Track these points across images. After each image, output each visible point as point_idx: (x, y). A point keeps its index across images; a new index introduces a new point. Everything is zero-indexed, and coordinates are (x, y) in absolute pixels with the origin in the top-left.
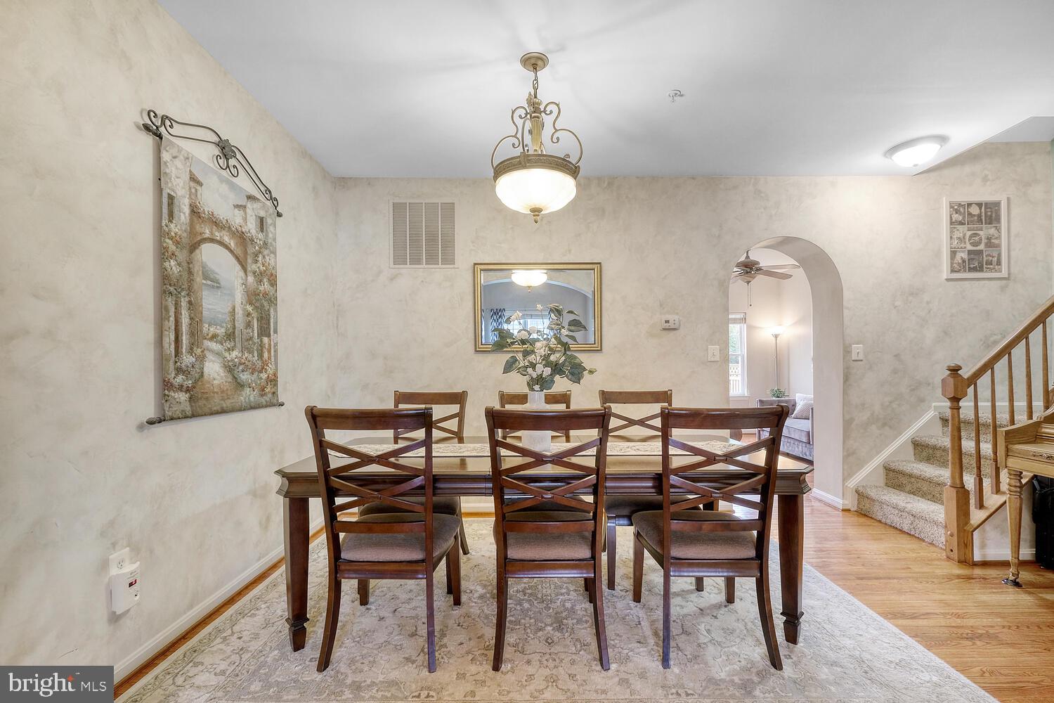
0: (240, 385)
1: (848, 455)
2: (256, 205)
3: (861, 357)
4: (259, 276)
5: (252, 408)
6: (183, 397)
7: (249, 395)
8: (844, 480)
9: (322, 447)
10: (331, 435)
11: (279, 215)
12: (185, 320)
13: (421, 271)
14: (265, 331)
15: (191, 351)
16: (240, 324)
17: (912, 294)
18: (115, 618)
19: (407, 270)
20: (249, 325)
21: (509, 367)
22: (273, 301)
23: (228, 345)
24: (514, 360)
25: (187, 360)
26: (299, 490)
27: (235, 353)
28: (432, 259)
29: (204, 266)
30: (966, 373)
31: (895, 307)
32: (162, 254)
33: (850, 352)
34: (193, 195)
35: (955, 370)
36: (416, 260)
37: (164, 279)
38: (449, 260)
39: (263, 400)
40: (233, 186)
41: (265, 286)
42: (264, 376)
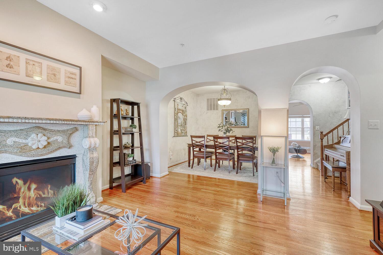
0: (182, 133)
1: (315, 154)
2: (185, 105)
3: (318, 129)
4: (185, 116)
5: (184, 136)
6: (176, 134)
7: (183, 134)
8: (313, 160)
9: (192, 140)
10: (193, 139)
11: (188, 105)
12: (177, 124)
13: (212, 111)
14: (185, 125)
15: (177, 128)
16: (182, 124)
17: (335, 113)
18: (170, 159)
19: (209, 111)
20: (183, 124)
21: (219, 130)
22: (186, 119)
23: (181, 127)
24: (220, 129)
25: (177, 129)
26: (190, 146)
27: (182, 128)
28: (214, 109)
29: (179, 116)
30: (324, 133)
31: (330, 116)
32: (175, 116)
33: (315, 128)
34: (178, 107)
35: (322, 133)
36: (211, 109)
37: (175, 119)
38: (217, 109)
39: (185, 135)
40: (182, 104)
41: (186, 117)
42: (185, 131)
